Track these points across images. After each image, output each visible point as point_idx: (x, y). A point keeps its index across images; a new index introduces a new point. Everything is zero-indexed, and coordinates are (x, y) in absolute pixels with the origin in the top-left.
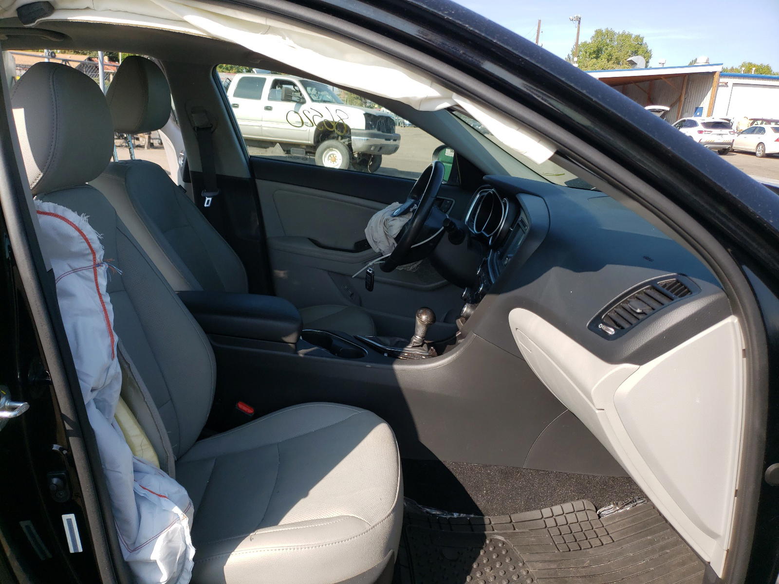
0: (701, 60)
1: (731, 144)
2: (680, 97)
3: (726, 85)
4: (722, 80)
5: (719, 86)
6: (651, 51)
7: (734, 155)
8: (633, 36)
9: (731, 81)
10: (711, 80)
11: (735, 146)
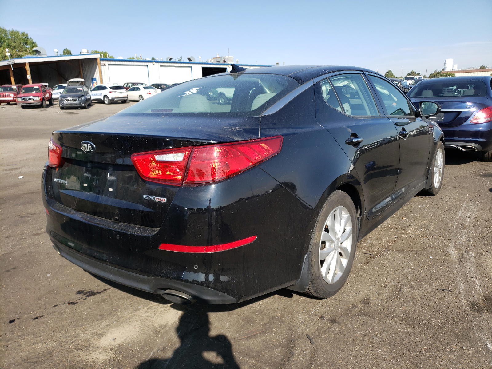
0: (84, 51)
1: (127, 97)
2: (80, 72)
3: (105, 65)
4: (102, 62)
5: (101, 66)
6: (35, 42)
7: (129, 103)
8: (20, 33)
9: (107, 63)
10: (96, 62)
11: (129, 98)
